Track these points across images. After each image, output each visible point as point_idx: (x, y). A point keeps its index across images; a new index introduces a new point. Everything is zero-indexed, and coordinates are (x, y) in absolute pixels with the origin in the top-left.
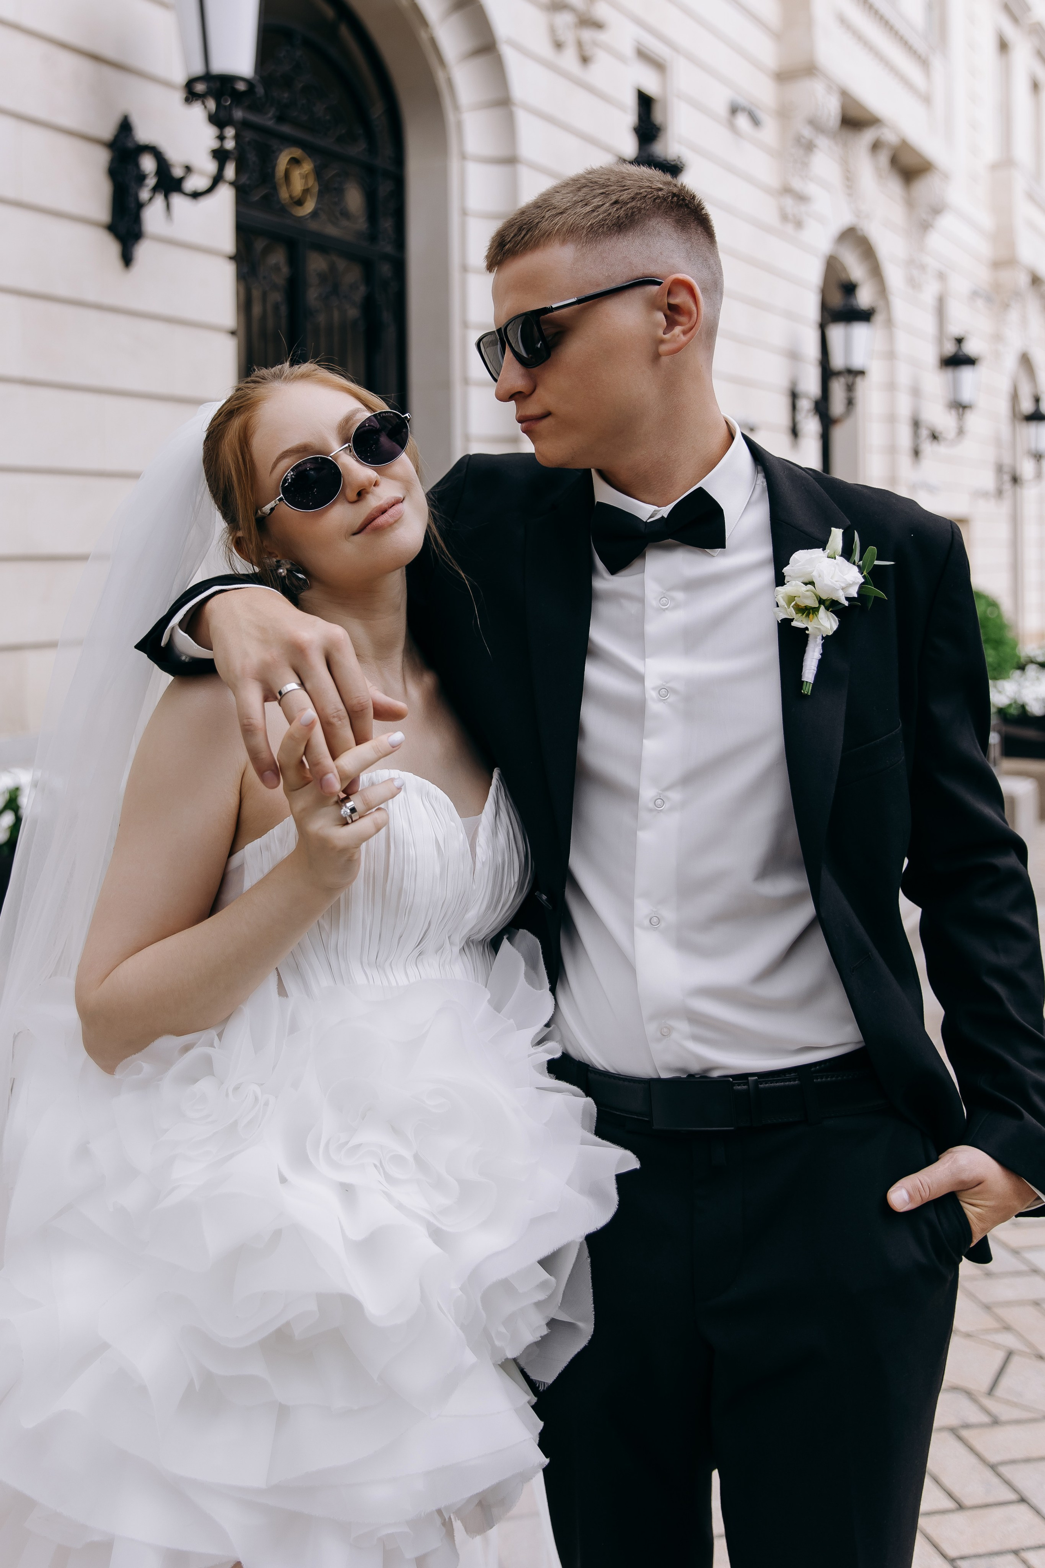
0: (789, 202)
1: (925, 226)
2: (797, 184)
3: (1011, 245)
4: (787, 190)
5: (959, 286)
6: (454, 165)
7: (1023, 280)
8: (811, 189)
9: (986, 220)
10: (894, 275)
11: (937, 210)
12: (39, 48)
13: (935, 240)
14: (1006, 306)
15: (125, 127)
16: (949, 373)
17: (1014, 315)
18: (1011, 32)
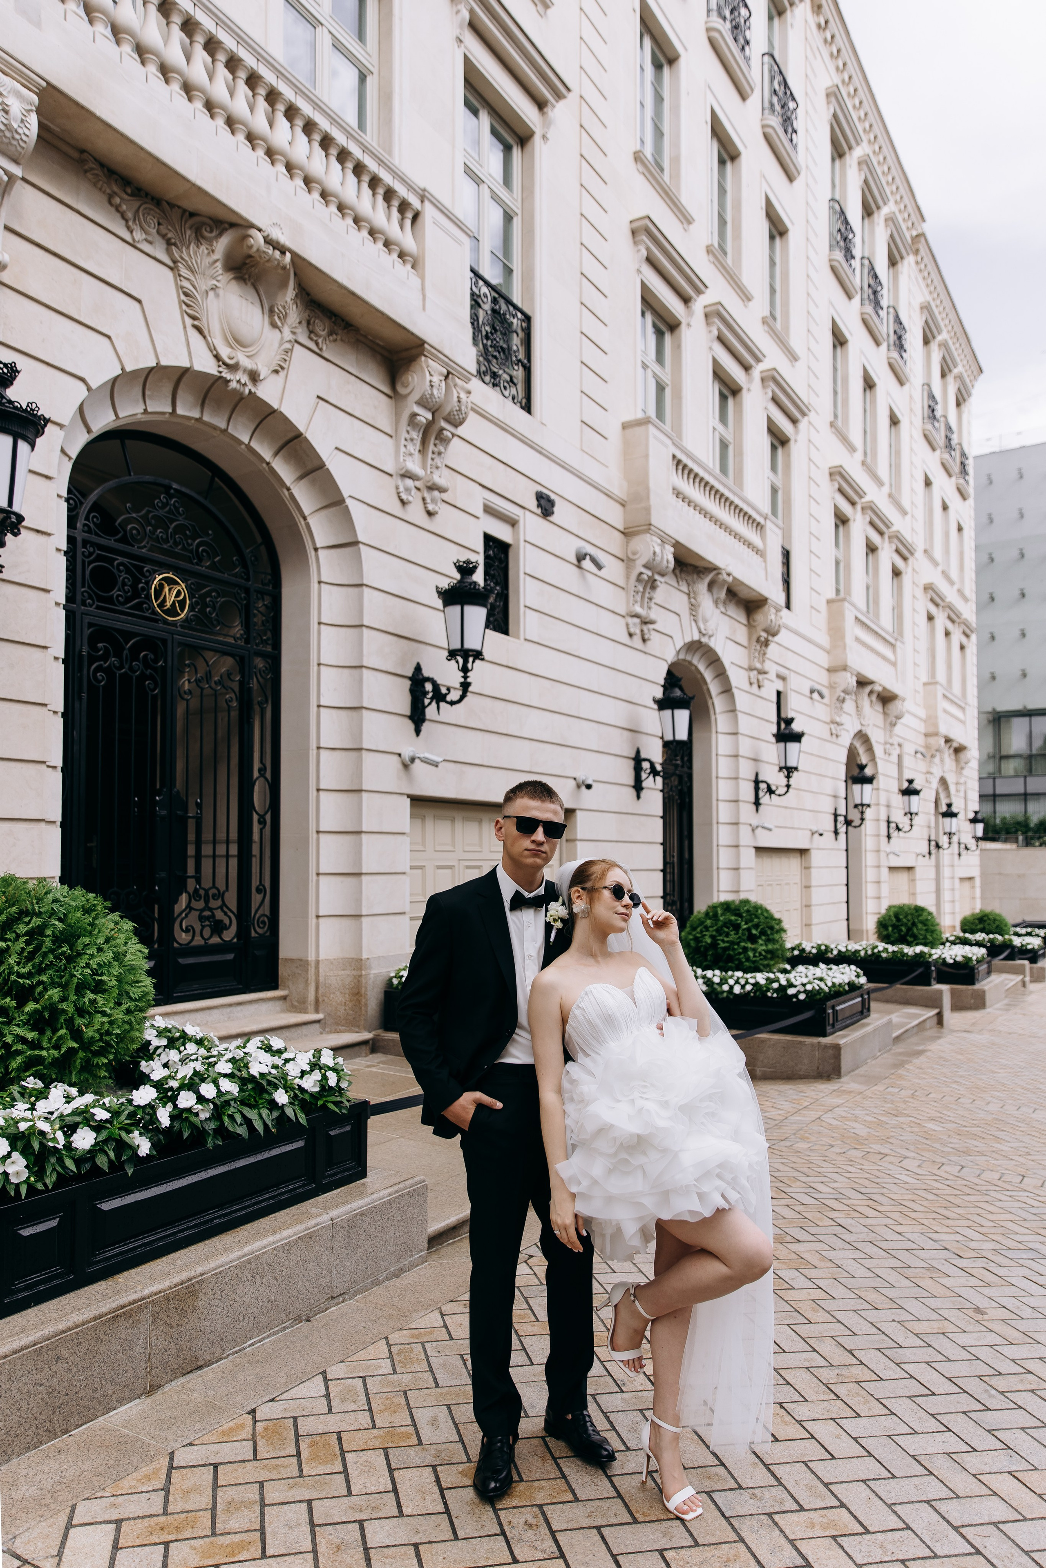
0: (833, 726)
1: (893, 725)
2: (838, 719)
3: (936, 725)
4: (833, 722)
5: (909, 749)
6: (714, 735)
7: (942, 741)
8: (844, 719)
9: (922, 713)
10: (878, 750)
11: (898, 717)
12: (620, 731)
13: (898, 729)
14: (933, 756)
15: (638, 752)
16: (906, 798)
17: (937, 760)
18: (933, 610)
